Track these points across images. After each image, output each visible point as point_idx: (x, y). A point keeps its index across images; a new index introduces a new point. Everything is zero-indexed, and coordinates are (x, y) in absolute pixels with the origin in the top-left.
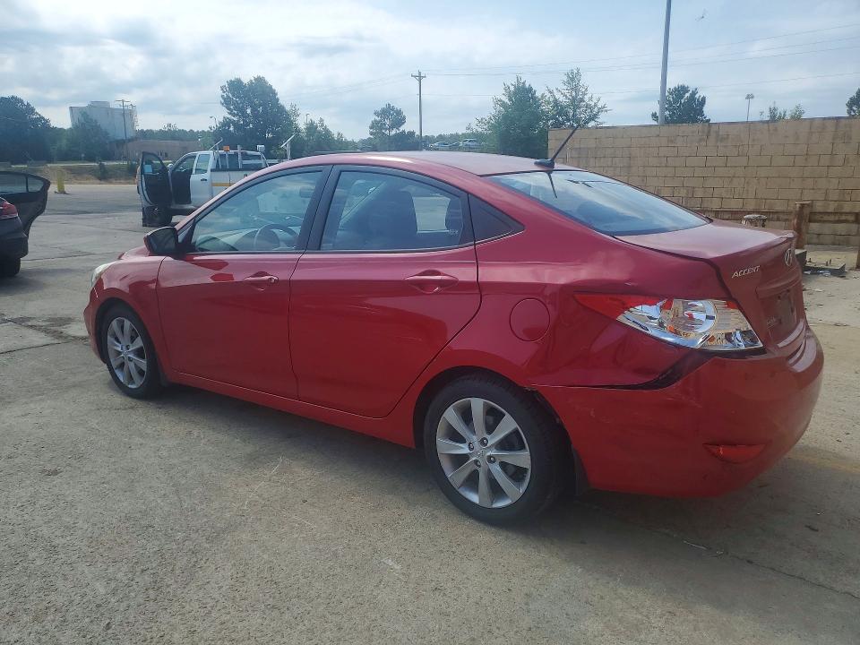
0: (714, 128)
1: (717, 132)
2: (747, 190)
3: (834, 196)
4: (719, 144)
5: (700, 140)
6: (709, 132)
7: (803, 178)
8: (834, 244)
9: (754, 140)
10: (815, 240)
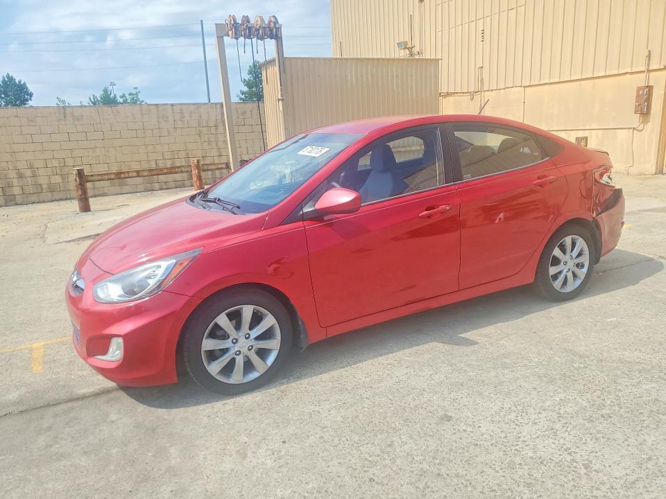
0: (68, 111)
1: (73, 114)
2: (109, 157)
3: (168, 156)
4: (76, 123)
5: (59, 120)
6: (65, 113)
7: (147, 145)
8: (177, 187)
9: (103, 120)
10: (165, 187)
